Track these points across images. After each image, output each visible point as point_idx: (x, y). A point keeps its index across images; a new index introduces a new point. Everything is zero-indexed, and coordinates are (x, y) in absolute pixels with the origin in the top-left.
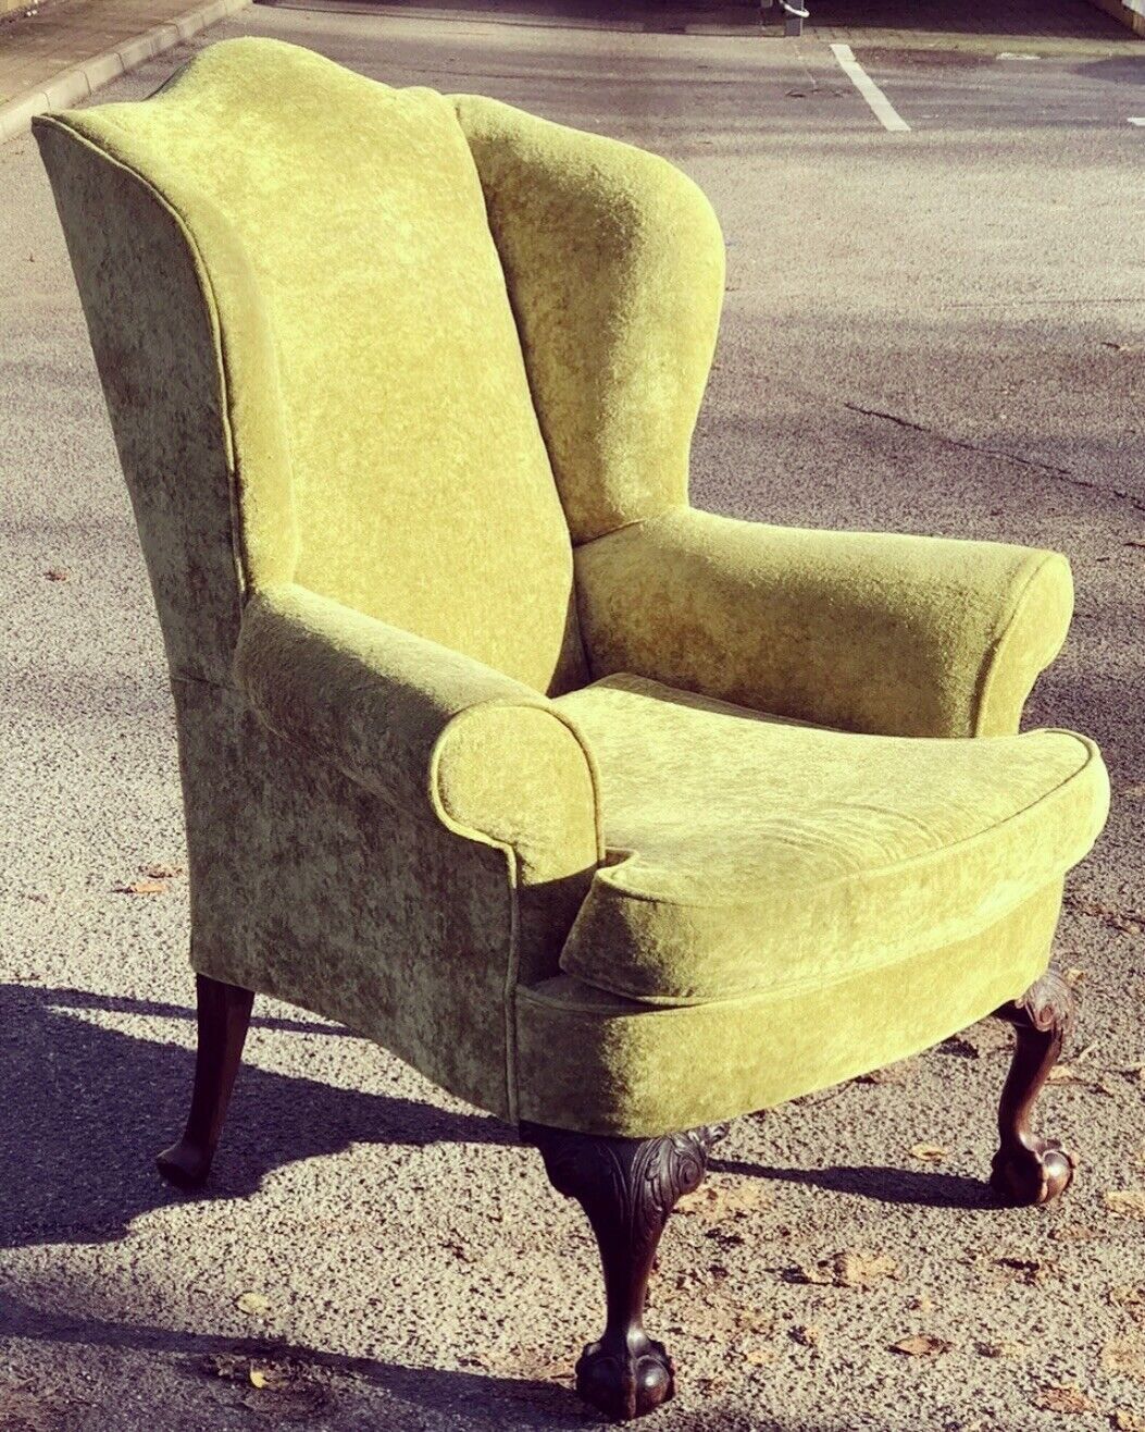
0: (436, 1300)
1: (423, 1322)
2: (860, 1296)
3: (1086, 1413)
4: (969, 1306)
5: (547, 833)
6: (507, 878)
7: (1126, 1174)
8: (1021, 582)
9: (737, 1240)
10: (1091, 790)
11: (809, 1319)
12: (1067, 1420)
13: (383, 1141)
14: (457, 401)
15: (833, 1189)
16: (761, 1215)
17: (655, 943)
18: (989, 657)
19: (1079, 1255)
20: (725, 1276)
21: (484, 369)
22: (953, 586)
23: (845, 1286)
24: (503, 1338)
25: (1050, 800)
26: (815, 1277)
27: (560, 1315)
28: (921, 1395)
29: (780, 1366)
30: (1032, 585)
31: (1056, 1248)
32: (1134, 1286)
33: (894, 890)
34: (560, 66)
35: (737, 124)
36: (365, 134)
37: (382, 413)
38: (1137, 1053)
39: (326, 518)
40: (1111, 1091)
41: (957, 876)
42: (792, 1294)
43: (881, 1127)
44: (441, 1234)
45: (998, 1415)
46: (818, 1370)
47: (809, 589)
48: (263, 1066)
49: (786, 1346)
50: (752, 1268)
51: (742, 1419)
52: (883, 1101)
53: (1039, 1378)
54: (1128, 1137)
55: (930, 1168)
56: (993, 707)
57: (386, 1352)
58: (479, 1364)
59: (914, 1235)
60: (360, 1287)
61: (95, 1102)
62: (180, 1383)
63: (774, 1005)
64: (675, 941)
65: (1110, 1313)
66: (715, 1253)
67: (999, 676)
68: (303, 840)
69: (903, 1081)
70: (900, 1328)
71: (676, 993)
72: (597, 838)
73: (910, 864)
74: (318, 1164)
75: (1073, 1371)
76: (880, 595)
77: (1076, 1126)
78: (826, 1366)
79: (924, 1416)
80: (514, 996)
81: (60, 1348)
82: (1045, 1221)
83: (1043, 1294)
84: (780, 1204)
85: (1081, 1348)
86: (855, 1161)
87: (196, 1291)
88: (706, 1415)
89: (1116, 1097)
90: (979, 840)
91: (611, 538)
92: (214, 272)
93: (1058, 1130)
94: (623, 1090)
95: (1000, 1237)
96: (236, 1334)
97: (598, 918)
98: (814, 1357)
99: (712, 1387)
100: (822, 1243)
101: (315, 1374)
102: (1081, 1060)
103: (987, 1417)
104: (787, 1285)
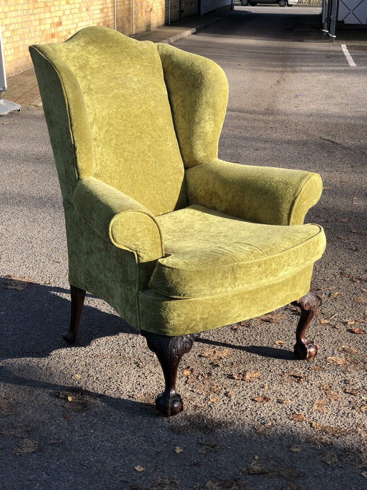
0: (128, 378)
1: (122, 385)
2: (248, 384)
3: (304, 422)
4: (279, 389)
5: (146, 248)
6: (135, 260)
7: (335, 352)
8: (304, 181)
9: (218, 366)
10: (318, 241)
11: (231, 389)
12: (298, 423)
13: (128, 333)
14: (148, 127)
15: (249, 352)
16: (227, 359)
17: (173, 280)
18: (293, 203)
19: (315, 375)
20: (211, 376)
21: (157, 119)
22: (285, 182)
23: (245, 380)
24: (143, 390)
25: (303, 244)
26: (236, 377)
27: (161, 385)
28: (257, 414)
29: (219, 403)
30: (307, 182)
31: (309, 372)
32: (329, 385)
33: (249, 268)
34: (267, 50)
35: (310, 65)
36: (126, 52)
37: (124, 130)
38: (349, 317)
39: (107, 159)
40: (338, 328)
41: (271, 265)
42: (229, 382)
43: (269, 335)
44: (135, 359)
45: (277, 421)
46: (229, 405)
47: (245, 182)
48: (102, 310)
49: (222, 397)
50: (219, 374)
51: (203, 418)
52: (272, 327)
53: (292, 410)
54: (339, 341)
55: (279, 347)
56: (295, 217)
57: (110, 393)
58: (134, 398)
59: (269, 366)
60: (108, 374)
61: (53, 318)
62: (49, 399)
63: (212, 300)
64: (178, 280)
65: (319, 392)
66: (210, 369)
67: (296, 208)
68: (92, 248)
69: (279, 322)
70: (257, 393)
71: (180, 295)
72: (162, 250)
73: (254, 260)
74: (108, 338)
75: (303, 409)
76: (264, 184)
77: (325, 337)
78: (232, 403)
79: (256, 420)
80: (138, 294)
81: (19, 387)
82: (308, 364)
83: (302, 386)
84: (233, 356)
85: (308, 402)
86: (258, 344)
87: (62, 373)
88: (193, 416)
89: (339, 329)
90: (278, 254)
91: (195, 167)
92: (66, 88)
93: (320, 338)
94: (167, 322)
95: (293, 368)
96: (69, 385)
97: (158, 273)
98: (230, 400)
99: (197, 408)
100: (242, 368)
101: (87, 398)
102: (332, 318)
103: (274, 421)
104: (228, 379)
